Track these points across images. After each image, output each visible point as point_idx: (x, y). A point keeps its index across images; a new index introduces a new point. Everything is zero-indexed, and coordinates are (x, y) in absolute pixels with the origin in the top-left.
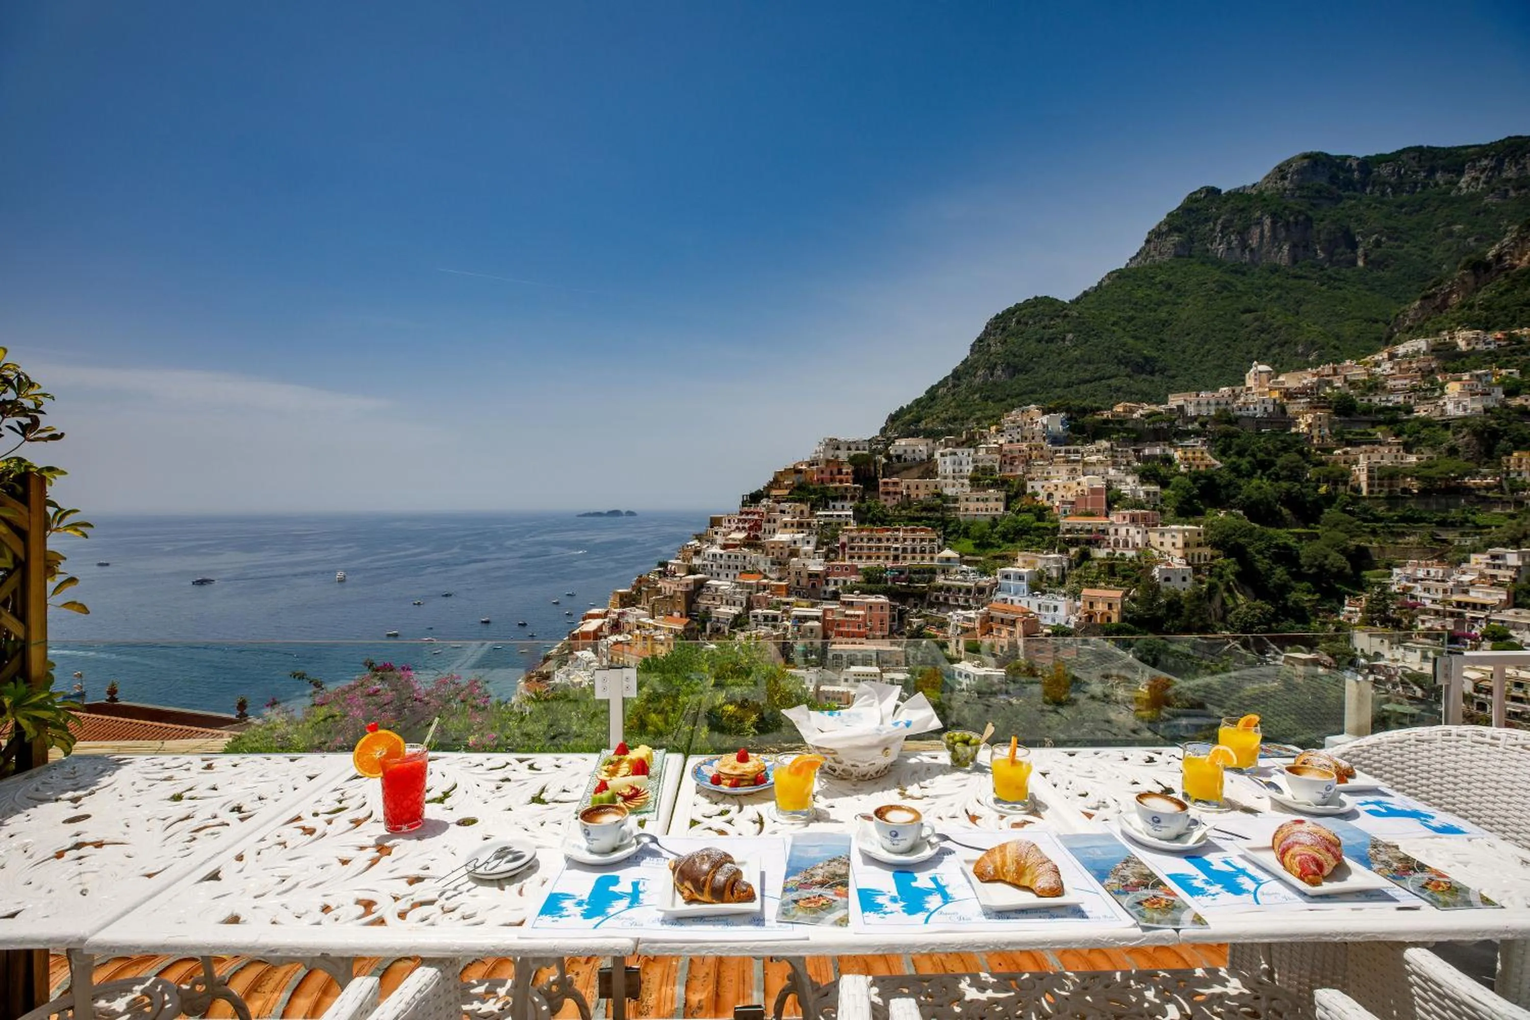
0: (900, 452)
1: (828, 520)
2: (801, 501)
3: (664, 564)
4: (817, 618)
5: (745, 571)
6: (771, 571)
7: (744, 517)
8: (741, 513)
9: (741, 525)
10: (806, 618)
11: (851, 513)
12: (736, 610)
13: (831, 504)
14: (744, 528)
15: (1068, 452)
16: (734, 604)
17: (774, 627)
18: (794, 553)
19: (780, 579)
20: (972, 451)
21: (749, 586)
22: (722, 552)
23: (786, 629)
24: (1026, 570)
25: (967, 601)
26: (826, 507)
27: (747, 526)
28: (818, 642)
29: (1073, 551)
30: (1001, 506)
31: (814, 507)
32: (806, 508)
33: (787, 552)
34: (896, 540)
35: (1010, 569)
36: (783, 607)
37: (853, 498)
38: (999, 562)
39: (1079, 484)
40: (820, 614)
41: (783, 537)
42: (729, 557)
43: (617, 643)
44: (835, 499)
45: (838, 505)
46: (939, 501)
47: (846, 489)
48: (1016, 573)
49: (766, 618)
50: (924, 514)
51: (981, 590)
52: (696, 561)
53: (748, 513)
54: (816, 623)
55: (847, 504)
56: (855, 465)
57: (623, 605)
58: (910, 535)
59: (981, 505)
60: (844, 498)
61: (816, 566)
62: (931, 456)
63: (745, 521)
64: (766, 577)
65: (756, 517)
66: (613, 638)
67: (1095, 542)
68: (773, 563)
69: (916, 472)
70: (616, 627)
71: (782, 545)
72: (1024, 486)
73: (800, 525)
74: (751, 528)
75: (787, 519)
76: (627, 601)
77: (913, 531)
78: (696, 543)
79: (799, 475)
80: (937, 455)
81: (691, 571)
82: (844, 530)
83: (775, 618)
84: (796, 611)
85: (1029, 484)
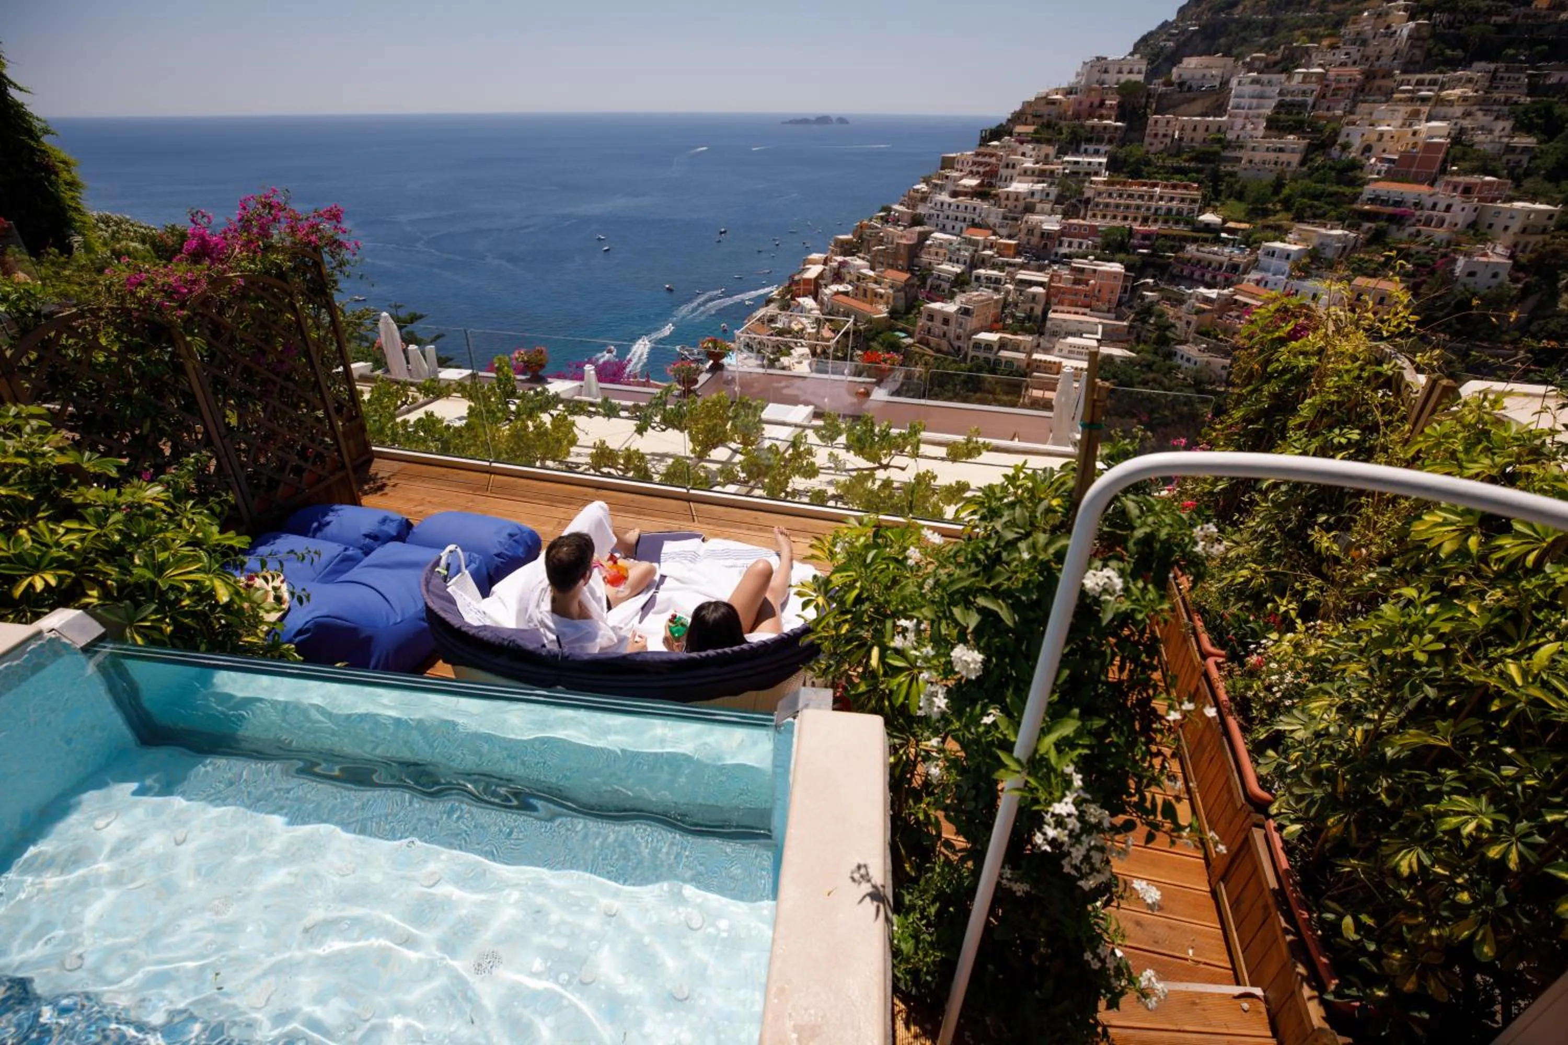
0: (1186, 76)
1: (1076, 168)
2: (1049, 142)
3: (888, 209)
4: (1041, 284)
5: (974, 225)
6: (1001, 226)
7: (980, 159)
8: (977, 154)
9: (975, 169)
10: (1031, 283)
11: (1104, 160)
12: (957, 269)
13: (1083, 147)
14: (978, 173)
15: (1420, 83)
16: (958, 262)
17: (996, 290)
18: (1030, 209)
19: (1010, 237)
20: (1283, 77)
21: (975, 243)
22: (952, 200)
23: (1008, 292)
24: (1295, 248)
25: (1214, 277)
26: (1076, 152)
27: (981, 169)
28: (1038, 310)
29: (1367, 225)
30: (1296, 159)
31: (1062, 152)
32: (1051, 150)
33: (1021, 206)
34: (1151, 198)
35: (1278, 245)
36: (1007, 269)
37: (1110, 141)
38: (1270, 234)
39: (1415, 133)
40: (1046, 280)
41: (1019, 187)
42: (958, 207)
43: (838, 293)
44: (1089, 141)
45: (1091, 148)
46: (1217, 147)
47: (1105, 127)
48: (1283, 250)
49: (988, 279)
50: (1193, 165)
51: (1235, 267)
52: (922, 210)
53: (984, 155)
54: (1040, 290)
55: (1103, 148)
56: (1122, 95)
57: (845, 254)
58: (1169, 192)
59: (1272, 156)
60: (1100, 141)
61: (1052, 224)
62: (1225, 83)
63: (980, 164)
64: (995, 234)
65: (993, 160)
66: (835, 288)
67: (1398, 220)
68: (1005, 218)
69: (1198, 106)
70: (838, 277)
71: (1017, 196)
72: (1336, 133)
73: (1042, 173)
74: (985, 174)
75: (1029, 164)
76: (848, 249)
77: (1174, 187)
78: (923, 187)
79: (1052, 107)
80: (1234, 82)
81: (917, 221)
82: (1091, 182)
83: (997, 281)
84: (1023, 275)
85: (1346, 129)
